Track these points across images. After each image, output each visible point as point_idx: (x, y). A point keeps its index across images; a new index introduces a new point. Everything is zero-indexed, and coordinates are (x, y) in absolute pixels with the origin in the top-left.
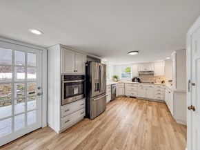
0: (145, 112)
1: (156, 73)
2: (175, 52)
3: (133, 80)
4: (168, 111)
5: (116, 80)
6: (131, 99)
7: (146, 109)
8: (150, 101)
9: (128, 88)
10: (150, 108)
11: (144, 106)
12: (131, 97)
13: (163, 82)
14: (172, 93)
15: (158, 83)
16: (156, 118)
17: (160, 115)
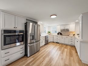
0: (62, 53)
1: (70, 30)
2: (81, 15)
3: (58, 34)
4: (77, 52)
5: (49, 33)
6: (57, 44)
7: (63, 51)
8: (67, 45)
9: (55, 38)
10: (66, 50)
11: (63, 48)
12: (56, 43)
13: (74, 35)
14: (79, 42)
15: (71, 35)
16: (68, 57)
17: (71, 55)
